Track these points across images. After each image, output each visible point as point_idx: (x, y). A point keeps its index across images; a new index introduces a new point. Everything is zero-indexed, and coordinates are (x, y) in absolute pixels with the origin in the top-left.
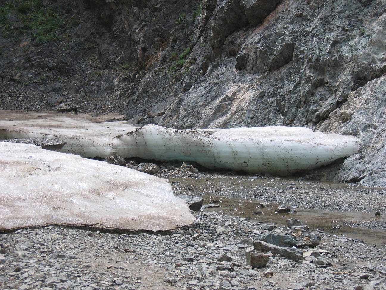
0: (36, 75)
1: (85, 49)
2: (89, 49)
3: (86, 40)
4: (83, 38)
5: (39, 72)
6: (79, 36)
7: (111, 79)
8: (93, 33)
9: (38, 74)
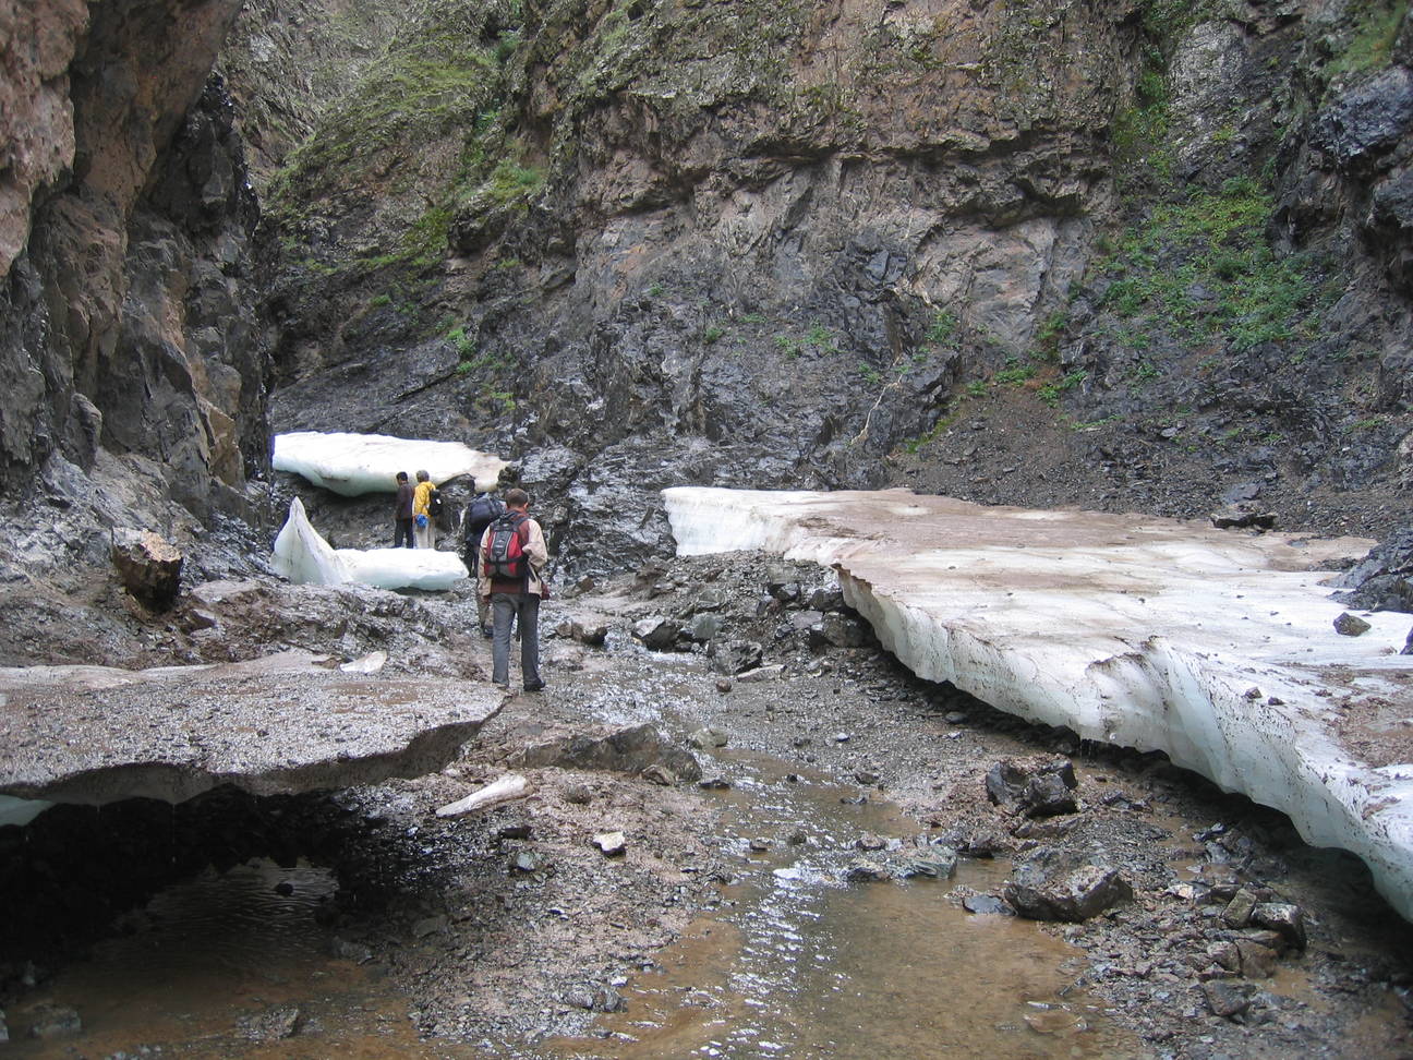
0: (1220, 427)
1: (1349, 359)
2: (1361, 358)
3: (1352, 337)
4: (1347, 332)
5: (1228, 418)
6: (1336, 327)
7: (1393, 440)
8: (1374, 319)
9: (1226, 423)
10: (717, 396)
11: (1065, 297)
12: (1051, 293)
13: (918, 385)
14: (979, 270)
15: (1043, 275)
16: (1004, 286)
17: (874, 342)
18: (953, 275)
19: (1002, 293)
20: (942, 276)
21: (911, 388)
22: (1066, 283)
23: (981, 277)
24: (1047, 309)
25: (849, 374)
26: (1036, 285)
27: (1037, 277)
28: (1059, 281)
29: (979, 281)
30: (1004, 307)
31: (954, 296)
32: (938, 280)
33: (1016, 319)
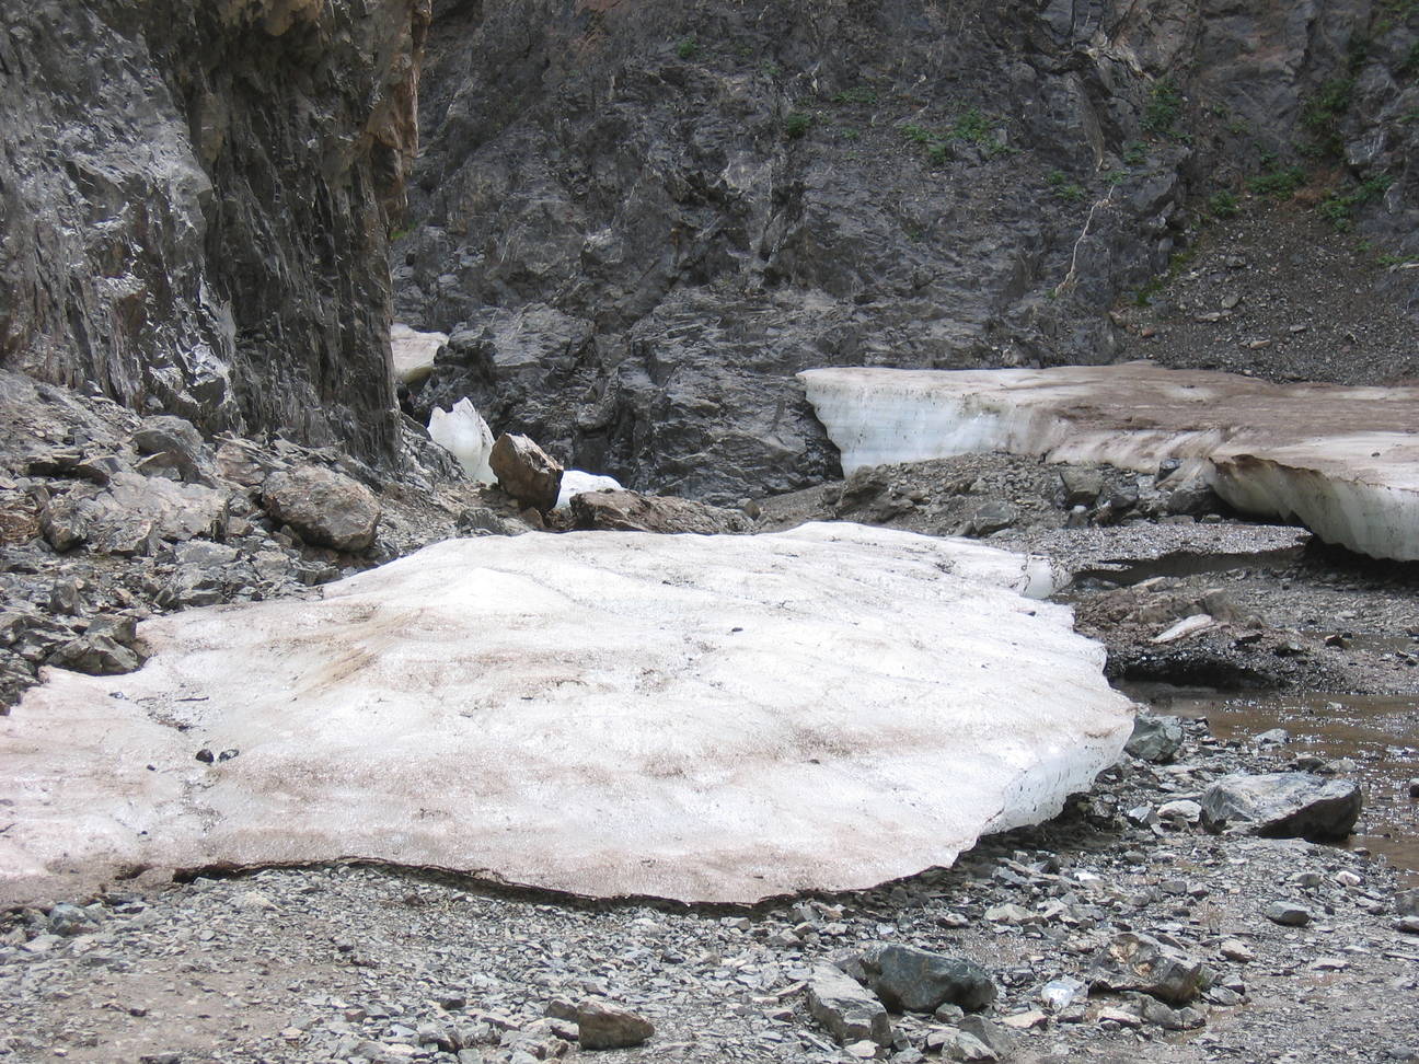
10: (837, 226)
11: (1344, 58)
12: (1323, 50)
13: (1140, 200)
14: (1210, 16)
15: (1311, 24)
16: (1252, 42)
17: (1064, 133)
18: (1171, 25)
19: (1250, 52)
20: (1154, 26)
21: (1130, 208)
22: (1345, 35)
23: (1215, 27)
24: (1317, 76)
25: (1034, 187)
26: (1302, 39)
27: (1303, 27)
28: (1334, 32)
29: (1212, 32)
30: (1253, 74)
31: (1175, 59)
32: (1149, 34)
33: (1273, 93)
